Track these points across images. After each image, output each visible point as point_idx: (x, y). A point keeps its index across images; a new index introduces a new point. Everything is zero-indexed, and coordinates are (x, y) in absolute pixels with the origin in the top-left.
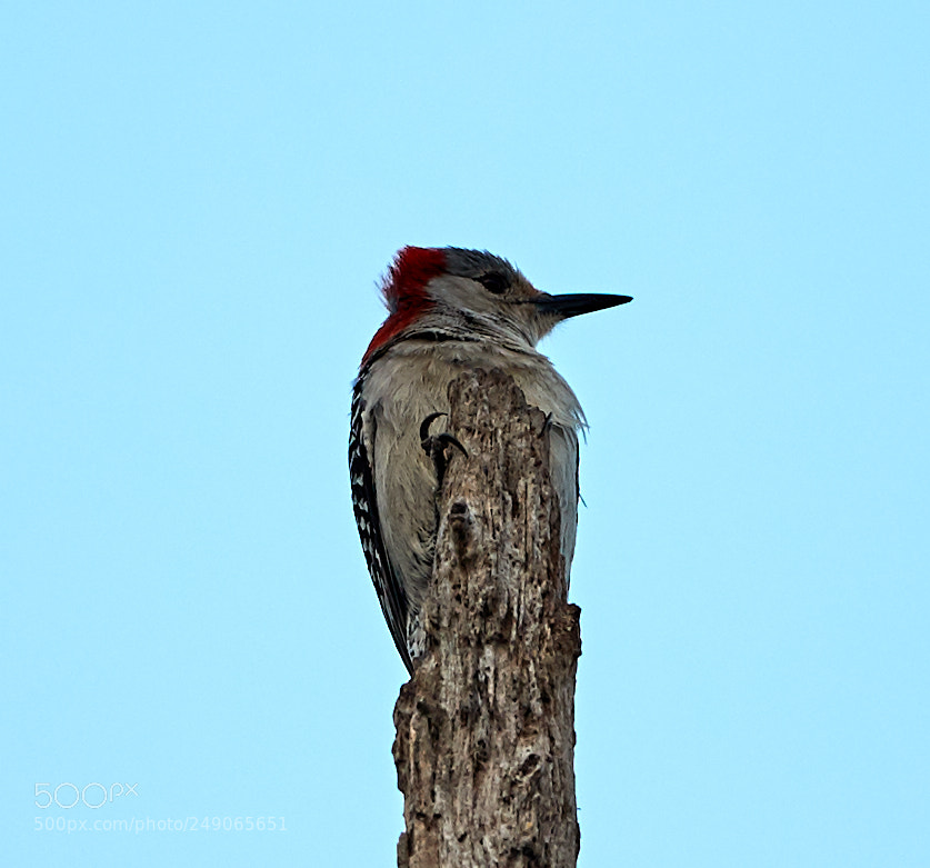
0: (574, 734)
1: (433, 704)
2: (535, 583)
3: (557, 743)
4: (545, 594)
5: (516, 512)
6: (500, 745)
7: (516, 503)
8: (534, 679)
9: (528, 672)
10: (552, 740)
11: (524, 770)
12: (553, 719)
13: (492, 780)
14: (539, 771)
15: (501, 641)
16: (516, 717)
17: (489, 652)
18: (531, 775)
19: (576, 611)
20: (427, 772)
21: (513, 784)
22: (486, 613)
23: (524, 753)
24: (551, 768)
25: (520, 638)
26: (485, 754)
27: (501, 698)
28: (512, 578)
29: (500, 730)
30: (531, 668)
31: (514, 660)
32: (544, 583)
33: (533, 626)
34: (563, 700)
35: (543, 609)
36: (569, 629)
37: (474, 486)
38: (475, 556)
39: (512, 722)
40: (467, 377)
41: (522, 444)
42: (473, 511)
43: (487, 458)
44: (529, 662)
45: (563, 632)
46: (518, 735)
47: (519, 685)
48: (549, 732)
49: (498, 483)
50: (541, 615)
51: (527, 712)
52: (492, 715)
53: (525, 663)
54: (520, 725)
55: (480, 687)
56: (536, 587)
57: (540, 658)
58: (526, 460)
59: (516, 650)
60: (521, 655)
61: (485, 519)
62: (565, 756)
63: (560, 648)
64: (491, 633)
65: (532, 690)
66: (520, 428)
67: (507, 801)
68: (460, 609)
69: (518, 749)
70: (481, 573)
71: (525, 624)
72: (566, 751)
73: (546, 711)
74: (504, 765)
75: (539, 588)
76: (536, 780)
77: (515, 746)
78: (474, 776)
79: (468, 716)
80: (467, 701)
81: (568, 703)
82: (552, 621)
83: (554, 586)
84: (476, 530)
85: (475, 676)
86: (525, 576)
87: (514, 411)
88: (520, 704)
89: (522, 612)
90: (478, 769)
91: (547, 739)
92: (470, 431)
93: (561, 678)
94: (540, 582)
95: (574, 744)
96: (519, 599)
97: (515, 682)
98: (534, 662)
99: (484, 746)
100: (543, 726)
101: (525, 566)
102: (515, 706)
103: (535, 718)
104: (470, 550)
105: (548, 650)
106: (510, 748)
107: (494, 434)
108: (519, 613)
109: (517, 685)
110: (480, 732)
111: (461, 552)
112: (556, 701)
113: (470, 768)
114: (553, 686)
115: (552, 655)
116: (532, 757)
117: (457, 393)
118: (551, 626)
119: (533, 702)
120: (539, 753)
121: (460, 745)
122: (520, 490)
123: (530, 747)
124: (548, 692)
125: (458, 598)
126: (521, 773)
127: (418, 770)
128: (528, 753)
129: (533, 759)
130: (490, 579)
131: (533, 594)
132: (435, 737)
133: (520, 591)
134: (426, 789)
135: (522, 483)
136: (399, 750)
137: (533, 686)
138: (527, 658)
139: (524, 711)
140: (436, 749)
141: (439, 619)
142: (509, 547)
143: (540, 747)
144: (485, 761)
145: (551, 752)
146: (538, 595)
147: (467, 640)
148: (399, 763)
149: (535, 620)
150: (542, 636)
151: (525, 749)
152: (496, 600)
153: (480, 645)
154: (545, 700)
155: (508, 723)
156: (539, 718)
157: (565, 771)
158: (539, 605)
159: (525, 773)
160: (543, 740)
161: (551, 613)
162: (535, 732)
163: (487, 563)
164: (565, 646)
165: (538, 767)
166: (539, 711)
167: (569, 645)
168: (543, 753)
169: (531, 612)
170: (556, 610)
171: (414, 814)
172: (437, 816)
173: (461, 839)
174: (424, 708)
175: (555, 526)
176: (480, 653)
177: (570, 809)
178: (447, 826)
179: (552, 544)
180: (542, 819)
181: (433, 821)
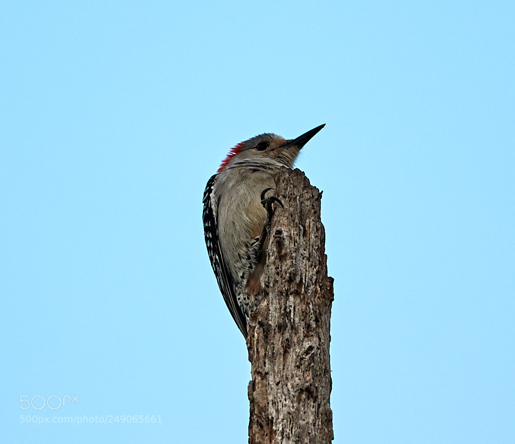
0: (330, 337)
1: (265, 322)
2: (313, 267)
3: (322, 341)
4: (318, 272)
5: (305, 234)
6: (296, 341)
7: (305, 231)
8: (312, 311)
9: (309, 308)
10: (320, 339)
11: (307, 353)
12: (320, 329)
13: (292, 357)
14: (313, 353)
15: (297, 293)
16: (303, 328)
17: (291, 298)
18: (309, 355)
19: (332, 280)
20: (262, 353)
21: (302, 359)
22: (290, 281)
23: (307, 345)
24: (319, 352)
25: (306, 292)
26: (289, 345)
27: (297, 319)
28: (303, 265)
29: (296, 334)
30: (311, 306)
31: (303, 302)
32: (317, 267)
33: (312, 287)
34: (325, 321)
35: (316, 279)
36: (328, 288)
37: (286, 222)
38: (286, 254)
39: (301, 331)
40: (283, 172)
41: (308, 203)
42: (285, 234)
43: (292, 209)
44: (310, 303)
45: (326, 290)
46: (304, 337)
47: (305, 314)
48: (319, 335)
49: (297, 221)
50: (316, 282)
51: (308, 326)
52: (292, 328)
53: (308, 304)
54: (305, 332)
55: (287, 314)
56: (313, 269)
57: (315, 302)
58: (310, 211)
59: (304, 298)
60: (306, 300)
61: (291, 238)
62: (325, 346)
63: (324, 297)
64: (292, 290)
65: (311, 316)
66: (307, 196)
67: (298, 367)
68: (278, 278)
69: (304, 343)
70: (289, 262)
71: (308, 286)
72: (326, 344)
73: (317, 326)
74: (298, 350)
75: (315, 270)
76: (312, 358)
77: (303, 342)
78: (284, 355)
79: (281, 328)
80: (281, 321)
81: (328, 322)
82: (321, 285)
83: (322, 268)
84: (287, 242)
85: (285, 310)
86: (308, 264)
87: (304, 189)
88: (305, 323)
89: (307, 280)
90: (286, 352)
91: (318, 339)
92: (284, 197)
93: (325, 311)
94: (315, 267)
95: (330, 341)
96: (306, 274)
97: (303, 312)
98: (312, 303)
99: (288, 342)
100: (316, 332)
101: (308, 259)
102: (303, 323)
103: (312, 329)
104: (283, 252)
105: (318, 298)
106: (300, 342)
107: (295, 198)
108: (305, 281)
109: (304, 314)
110: (287, 335)
111: (279, 252)
112: (322, 321)
113: (282, 351)
114: (320, 314)
115: (320, 300)
116: (310, 347)
117: (279, 179)
118: (320, 287)
119: (311, 321)
120: (313, 345)
121: (278, 341)
122: (307, 224)
123: (309, 343)
124: (318, 317)
125: (278, 274)
126: (305, 354)
127: (258, 352)
128: (309, 345)
129: (311, 348)
130: (292, 265)
131: (312, 272)
132: (266, 337)
133: (306, 271)
134: (261, 361)
135: (308, 221)
137: (312, 314)
138: (309, 301)
139: (307, 326)
140: (267, 343)
141: (269, 283)
142: (301, 251)
143: (314, 342)
144: (289, 348)
145: (319, 345)
146: (314, 273)
147: (281, 293)
148: (249, 349)
149: (313, 284)
150: (316, 292)
151: (307, 343)
152: (295, 275)
153: (287, 295)
154: (317, 321)
155: (299, 331)
156: (314, 329)
157: (326, 353)
158: (315, 277)
159: (307, 355)
160: (315, 339)
161: (320, 281)
162: (312, 336)
163: (291, 258)
164: (326, 296)
165: (313, 351)
166: (314, 326)
167: (328, 296)
168: (315, 345)
169: (311, 280)
170: (322, 280)
171: (256, 372)
172: (267, 373)
173: (277, 384)
174: (261, 324)
175: (323, 241)
176: (287, 299)
177: (327, 371)
178: (271, 378)
179: (321, 249)
180: (315, 376)
181: (264, 376)
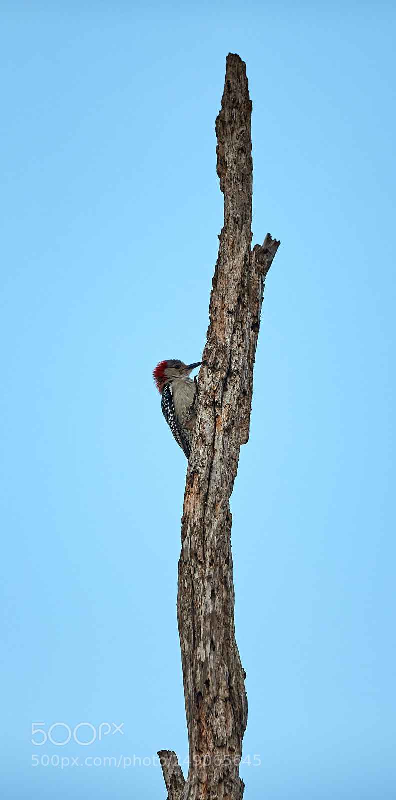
0: (251, 126)
1: (223, 120)
4: (246, 98)
5: (240, 82)
7: (240, 81)
8: (243, 115)
10: (247, 127)
11: (241, 133)
13: (235, 135)
15: (237, 108)
17: (234, 110)
19: (252, 102)
20: (222, 133)
21: (239, 136)
22: (234, 102)
23: (241, 130)
24: (247, 133)
25: (240, 107)
26: (234, 130)
27: (237, 119)
28: (239, 95)
29: (237, 125)
31: (239, 111)
33: (243, 105)
34: (249, 119)
35: (245, 101)
37: (231, 77)
38: (232, 91)
39: (239, 124)
41: (241, 69)
42: (231, 82)
43: (234, 71)
45: (249, 106)
46: (240, 126)
47: (240, 116)
49: (236, 76)
50: (245, 103)
51: (242, 122)
52: (235, 122)
53: (242, 112)
54: (241, 124)
55: (233, 117)
56: (244, 97)
57: (245, 111)
58: (242, 73)
59: (240, 109)
61: (234, 84)
62: (249, 130)
63: (248, 109)
64: (235, 106)
65: (243, 117)
66: (241, 66)
67: (238, 139)
68: (229, 101)
70: (233, 94)
71: (241, 104)
73: (246, 122)
74: (237, 132)
76: (244, 135)
79: (230, 122)
80: (230, 120)
82: (247, 104)
84: (232, 86)
85: (232, 115)
86: (241, 95)
87: (239, 62)
90: (232, 133)
92: (231, 66)
93: (249, 115)
95: (251, 128)
100: (245, 125)
101: (242, 93)
102: (239, 121)
104: (231, 90)
106: (238, 129)
107: (235, 67)
108: (240, 102)
110: (233, 126)
111: (229, 90)
114: (247, 117)
117: (228, 59)
121: (229, 128)
125: (228, 99)
127: (220, 133)
129: (243, 131)
130: (235, 95)
131: (243, 99)
132: (224, 127)
133: (241, 98)
134: (222, 137)
135: (241, 76)
136: (217, 129)
140: (224, 129)
141: (225, 103)
142: (238, 89)
143: (244, 128)
145: (247, 130)
147: (230, 108)
148: (217, 132)
150: (245, 107)
152: (236, 100)
153: (233, 109)
154: (245, 119)
156: (244, 123)
157: (249, 133)
160: (245, 127)
163: (234, 92)
165: (244, 133)
166: (244, 121)
167: (250, 108)
168: (245, 130)
169: (243, 102)
170: (248, 102)
171: (219, 142)
172: (224, 142)
173: (229, 147)
174: (221, 121)
175: (248, 85)
176: (233, 110)
177: (250, 141)
178: (226, 144)
179: (247, 88)
180: (245, 143)
181: (223, 143)
